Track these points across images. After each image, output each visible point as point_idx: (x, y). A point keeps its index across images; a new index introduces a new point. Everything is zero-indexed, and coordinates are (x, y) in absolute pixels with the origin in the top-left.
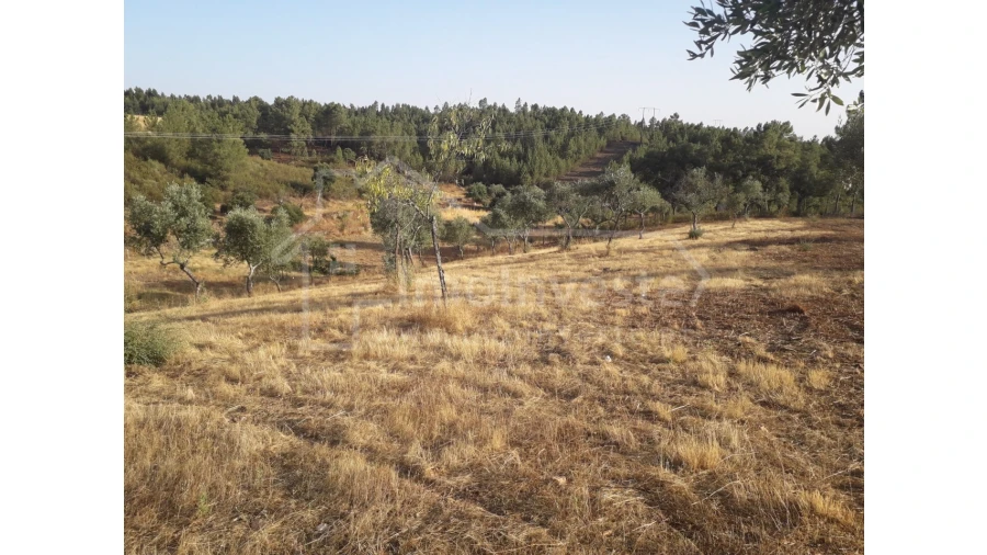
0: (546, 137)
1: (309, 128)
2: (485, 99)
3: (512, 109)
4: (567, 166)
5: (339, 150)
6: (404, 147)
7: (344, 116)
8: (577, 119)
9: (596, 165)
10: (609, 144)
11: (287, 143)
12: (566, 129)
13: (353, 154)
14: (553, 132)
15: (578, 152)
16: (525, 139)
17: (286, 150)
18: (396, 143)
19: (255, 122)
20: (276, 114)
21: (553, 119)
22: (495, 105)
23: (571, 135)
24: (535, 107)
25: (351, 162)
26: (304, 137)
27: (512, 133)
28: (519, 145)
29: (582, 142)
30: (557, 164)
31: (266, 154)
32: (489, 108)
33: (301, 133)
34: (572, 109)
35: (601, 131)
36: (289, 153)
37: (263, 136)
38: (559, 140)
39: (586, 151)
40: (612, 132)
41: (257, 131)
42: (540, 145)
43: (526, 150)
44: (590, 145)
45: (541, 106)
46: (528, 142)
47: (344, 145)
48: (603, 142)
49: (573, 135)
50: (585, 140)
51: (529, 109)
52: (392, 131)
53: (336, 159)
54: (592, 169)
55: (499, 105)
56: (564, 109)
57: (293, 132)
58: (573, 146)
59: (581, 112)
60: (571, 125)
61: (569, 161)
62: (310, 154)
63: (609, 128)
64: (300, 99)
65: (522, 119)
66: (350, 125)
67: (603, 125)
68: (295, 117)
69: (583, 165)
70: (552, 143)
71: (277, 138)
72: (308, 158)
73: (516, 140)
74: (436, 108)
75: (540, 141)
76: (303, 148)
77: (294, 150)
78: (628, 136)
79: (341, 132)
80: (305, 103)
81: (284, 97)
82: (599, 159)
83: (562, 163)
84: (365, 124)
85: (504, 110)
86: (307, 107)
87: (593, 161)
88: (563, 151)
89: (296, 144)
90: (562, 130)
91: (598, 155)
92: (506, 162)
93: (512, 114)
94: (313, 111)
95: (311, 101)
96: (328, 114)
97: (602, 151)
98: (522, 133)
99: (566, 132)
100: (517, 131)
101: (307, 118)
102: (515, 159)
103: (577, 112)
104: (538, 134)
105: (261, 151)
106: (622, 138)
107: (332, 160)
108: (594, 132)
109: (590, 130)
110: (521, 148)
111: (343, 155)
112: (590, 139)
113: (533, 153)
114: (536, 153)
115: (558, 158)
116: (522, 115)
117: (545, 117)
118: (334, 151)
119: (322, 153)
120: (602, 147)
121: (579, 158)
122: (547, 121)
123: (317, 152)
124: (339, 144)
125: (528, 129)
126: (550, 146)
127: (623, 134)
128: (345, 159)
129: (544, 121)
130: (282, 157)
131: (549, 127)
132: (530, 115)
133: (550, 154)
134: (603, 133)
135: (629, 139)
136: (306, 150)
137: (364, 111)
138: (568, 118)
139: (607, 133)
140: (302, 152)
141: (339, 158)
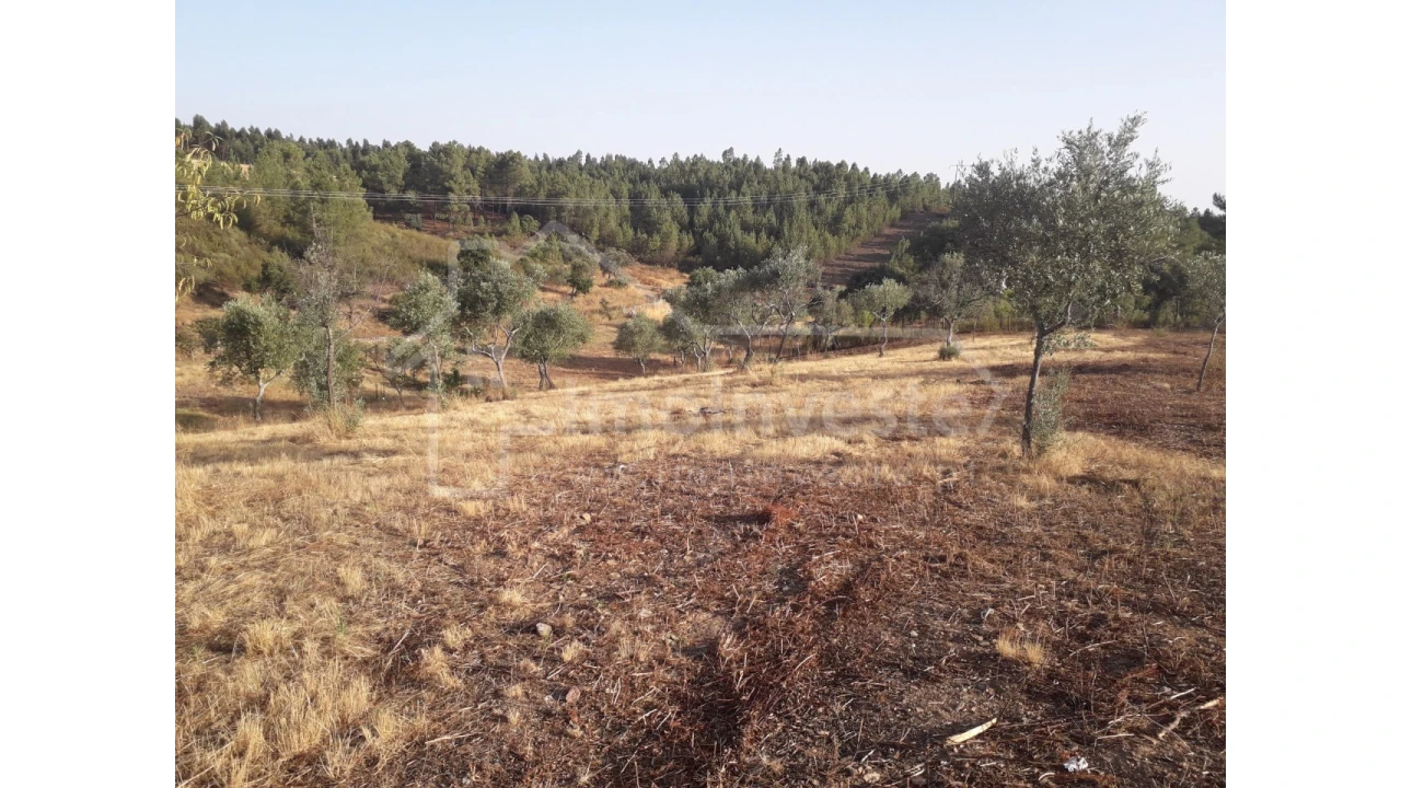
0: (812, 204)
1: (476, 186)
2: (731, 149)
3: (768, 163)
4: (840, 246)
5: (515, 219)
6: (606, 215)
7: (526, 172)
8: (860, 179)
9: (881, 245)
10: (905, 216)
11: (443, 207)
12: (842, 193)
13: (536, 223)
14: (822, 198)
15: (858, 226)
16: (781, 205)
17: (443, 216)
18: (596, 208)
19: (401, 176)
20: (430, 164)
21: (824, 177)
22: (745, 157)
23: (850, 201)
24: (802, 161)
25: (531, 232)
26: (467, 197)
27: (764, 198)
28: (771, 217)
29: (864, 211)
30: (824, 243)
31: (414, 221)
32: (736, 162)
33: (464, 192)
34: (854, 166)
35: (892, 197)
36: (447, 220)
37: (411, 196)
38: (830, 209)
39: (870, 225)
40: (909, 199)
41: (404, 190)
42: (803, 215)
43: (781, 223)
44: (875, 216)
45: (810, 160)
46: (785, 211)
47: (523, 211)
48: (896, 212)
49: (851, 202)
50: (869, 209)
51: (794, 164)
52: (592, 192)
53: (510, 229)
54: (877, 251)
55: (752, 158)
56: (841, 165)
57: (451, 190)
58: (849, 217)
59: (866, 169)
60: (850, 187)
61: (843, 238)
62: (476, 221)
63: (905, 193)
64: (466, 146)
65: (780, 178)
66: (535, 183)
67: (896, 189)
68: (457, 170)
69: (864, 245)
70: (820, 213)
71: (431, 199)
72: (472, 228)
73: (768, 207)
74: (663, 161)
75: (803, 209)
76: (466, 213)
77: (453, 217)
78: (934, 205)
79: (520, 192)
80: (471, 151)
81: (443, 142)
82: (888, 236)
83: (832, 241)
84: (553, 182)
85: (757, 165)
86: (474, 156)
87: (878, 240)
88: (835, 225)
89: (456, 208)
90: (836, 195)
91: (887, 231)
92: (751, 239)
93: (766, 171)
94: (483, 163)
95: (480, 149)
96: (502, 168)
97: (892, 225)
98: (778, 198)
99: (841, 197)
100: (771, 194)
101: (473, 172)
102: (763, 235)
103: (861, 169)
104: (802, 199)
105: (408, 216)
106: (925, 207)
107: (505, 232)
108: (882, 198)
109: (877, 195)
110: (774, 219)
111: (521, 224)
112: (875, 208)
113: (790, 225)
114: (795, 226)
115: (827, 235)
116: (780, 172)
117: (815, 177)
118: (508, 218)
119: (493, 221)
120: (894, 220)
121: (858, 235)
122: (816, 181)
123: (486, 219)
124: (516, 209)
125: (788, 192)
126: (816, 218)
127: (927, 201)
128: (524, 231)
129: (812, 182)
130: (438, 225)
131: (817, 189)
132: (794, 173)
133: (816, 228)
134: (897, 199)
135: (935, 208)
136: (470, 216)
137: (560, 163)
138: (847, 178)
139: (902, 199)
140: (465, 219)
141: (514, 229)
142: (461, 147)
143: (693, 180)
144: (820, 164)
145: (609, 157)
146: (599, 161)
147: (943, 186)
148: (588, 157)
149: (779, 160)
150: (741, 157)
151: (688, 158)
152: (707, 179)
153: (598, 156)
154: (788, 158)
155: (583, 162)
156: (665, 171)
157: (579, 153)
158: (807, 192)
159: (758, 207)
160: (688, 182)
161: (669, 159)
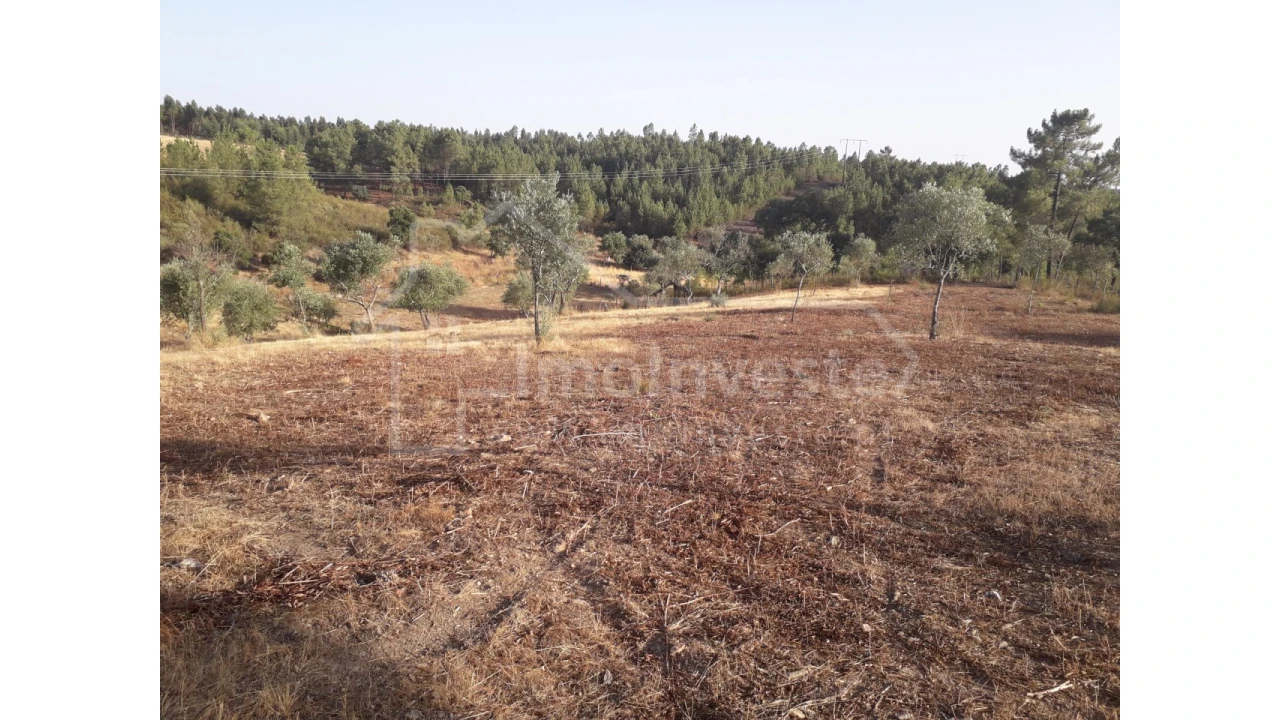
0: (716, 175)
1: (416, 160)
2: (651, 125)
3: (684, 137)
4: (738, 213)
5: (450, 190)
7: (459, 146)
8: (761, 153)
10: (799, 185)
11: (386, 179)
12: (744, 166)
13: (469, 193)
14: (725, 169)
15: (755, 195)
16: (690, 177)
17: (386, 187)
19: (349, 151)
20: (375, 140)
21: (731, 149)
22: (664, 132)
23: (751, 172)
24: (713, 136)
25: (466, 203)
26: (408, 171)
27: (674, 169)
28: (679, 187)
29: (761, 182)
30: (724, 210)
31: (361, 192)
32: (655, 137)
33: (406, 166)
34: (758, 140)
35: (788, 168)
36: (390, 191)
37: (358, 170)
38: (731, 180)
39: (766, 194)
40: (803, 170)
41: (351, 164)
42: (707, 186)
43: (687, 192)
44: (772, 185)
45: (721, 136)
46: (691, 182)
47: (457, 183)
48: (790, 182)
49: (750, 174)
50: (766, 180)
51: (707, 138)
53: (445, 198)
55: (670, 132)
56: (746, 140)
57: (393, 164)
58: (748, 187)
59: (768, 143)
61: (742, 205)
62: (415, 191)
64: (407, 124)
65: (692, 151)
66: (468, 157)
67: (792, 161)
68: (399, 146)
70: (723, 183)
72: (413, 197)
73: (677, 178)
74: (590, 135)
75: (707, 180)
76: (407, 184)
77: (395, 188)
78: (829, 174)
79: (455, 167)
80: (412, 129)
81: (387, 120)
83: (731, 209)
84: (486, 156)
85: (674, 139)
86: (414, 133)
88: (735, 194)
89: (397, 180)
90: (739, 167)
92: (659, 207)
93: (681, 144)
94: (422, 139)
95: (421, 126)
96: (439, 143)
97: (788, 193)
98: (686, 170)
99: (743, 168)
100: (680, 167)
101: (413, 148)
102: (670, 203)
103: (765, 143)
104: (706, 172)
105: (355, 188)
106: (819, 177)
107: (441, 201)
108: (779, 170)
109: (774, 167)
110: (681, 189)
111: (455, 194)
112: (772, 178)
113: (695, 195)
114: (699, 195)
115: (727, 202)
116: (691, 145)
117: (722, 151)
118: (444, 189)
119: (431, 191)
120: (789, 189)
121: (756, 203)
122: (723, 154)
123: (425, 190)
124: (452, 182)
125: (695, 164)
126: (719, 187)
127: (821, 172)
128: (458, 200)
129: (719, 155)
130: (383, 196)
131: (723, 161)
132: (706, 146)
133: (718, 197)
134: (792, 170)
135: (827, 178)
136: (411, 187)
137: (498, 138)
138: (749, 153)
139: (797, 170)
140: (405, 190)
141: (449, 198)
142: (403, 125)
143: (614, 153)
144: (730, 138)
145: (542, 132)
146: (533, 136)
147: (840, 158)
148: (523, 131)
149: (693, 135)
150: (660, 132)
151: (612, 133)
152: (627, 152)
153: (532, 131)
154: (701, 132)
155: (519, 136)
156: (590, 144)
157: (515, 128)
158: (712, 164)
159: (668, 179)
160: (609, 155)
161: (595, 133)
